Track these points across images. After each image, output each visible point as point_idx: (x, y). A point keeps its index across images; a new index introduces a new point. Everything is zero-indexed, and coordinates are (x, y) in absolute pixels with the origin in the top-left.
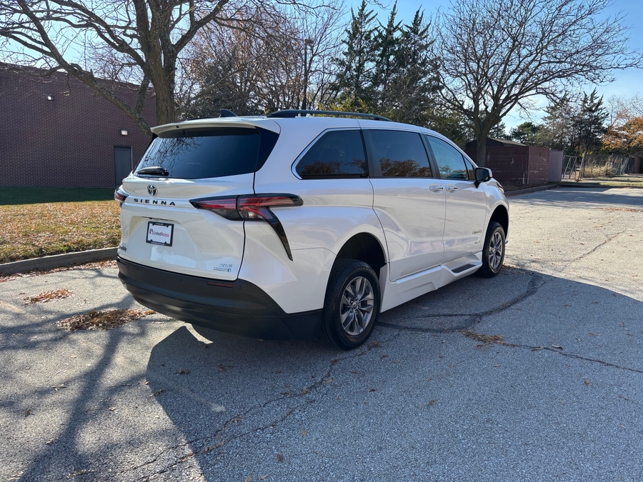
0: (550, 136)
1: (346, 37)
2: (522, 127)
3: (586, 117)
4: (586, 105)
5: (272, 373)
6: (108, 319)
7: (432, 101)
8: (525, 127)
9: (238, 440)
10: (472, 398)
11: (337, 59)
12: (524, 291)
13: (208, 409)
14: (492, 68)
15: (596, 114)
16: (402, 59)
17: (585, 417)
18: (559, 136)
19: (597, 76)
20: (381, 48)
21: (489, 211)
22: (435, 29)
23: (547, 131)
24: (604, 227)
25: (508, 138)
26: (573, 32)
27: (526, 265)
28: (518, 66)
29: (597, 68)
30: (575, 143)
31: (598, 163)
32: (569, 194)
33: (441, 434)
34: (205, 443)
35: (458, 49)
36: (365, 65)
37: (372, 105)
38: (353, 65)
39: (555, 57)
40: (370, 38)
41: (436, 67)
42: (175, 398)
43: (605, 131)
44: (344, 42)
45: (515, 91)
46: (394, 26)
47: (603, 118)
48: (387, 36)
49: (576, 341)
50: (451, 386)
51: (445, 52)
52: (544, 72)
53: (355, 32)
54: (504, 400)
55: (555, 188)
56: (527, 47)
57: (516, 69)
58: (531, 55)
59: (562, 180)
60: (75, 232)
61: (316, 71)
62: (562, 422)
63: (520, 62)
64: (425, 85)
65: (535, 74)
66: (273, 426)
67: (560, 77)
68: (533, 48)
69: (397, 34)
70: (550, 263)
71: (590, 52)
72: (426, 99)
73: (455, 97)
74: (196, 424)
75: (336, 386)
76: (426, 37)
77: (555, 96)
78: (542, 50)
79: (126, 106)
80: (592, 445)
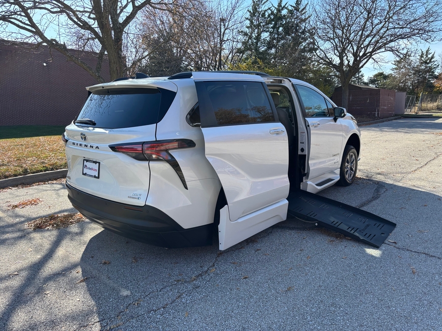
0: (397, 82)
1: (248, 15)
2: (376, 76)
3: (422, 67)
4: (423, 59)
5: (172, 263)
6: (61, 221)
7: (310, 59)
8: (378, 76)
9: (134, 320)
10: (321, 284)
11: (242, 31)
12: (370, 196)
13: (118, 293)
14: (353, 34)
15: (430, 65)
16: (288, 29)
17: (411, 301)
18: (403, 82)
19: (429, 37)
20: (273, 23)
21: (345, 138)
22: (311, 7)
23: (395, 78)
24: (434, 147)
25: (366, 84)
26: (411, 6)
27: (373, 177)
28: (372, 32)
29: (429, 31)
30: (415, 86)
31: (431, 100)
32: (409, 123)
33: (294, 316)
34: (109, 323)
35: (328, 20)
36: (262, 35)
37: (267, 63)
38: (253, 35)
39: (399, 24)
40: (265, 15)
41: (312, 34)
42: (95, 284)
43: (436, 77)
44: (247, 19)
45: (370, 50)
46: (282, 6)
47: (435, 68)
48: (277, 13)
49: (407, 237)
50: (306, 275)
51: (318, 23)
52: (392, 35)
53: (254, 12)
54: (347, 287)
55: (399, 118)
56: (378, 18)
57: (370, 33)
58: (381, 23)
59: (405, 113)
60: (53, 157)
61: (228, 40)
62: (392, 306)
63: (373, 28)
64: (304, 47)
65: (384, 37)
66: (164, 308)
67: (402, 38)
68: (382, 18)
69: (284, 12)
70: (392, 175)
71: (424, 20)
72: (305, 58)
73: (326, 56)
74: (106, 306)
75: (218, 274)
76: (305, 13)
77: (398, 52)
78: (389, 19)
79: (89, 67)
80: (415, 326)
